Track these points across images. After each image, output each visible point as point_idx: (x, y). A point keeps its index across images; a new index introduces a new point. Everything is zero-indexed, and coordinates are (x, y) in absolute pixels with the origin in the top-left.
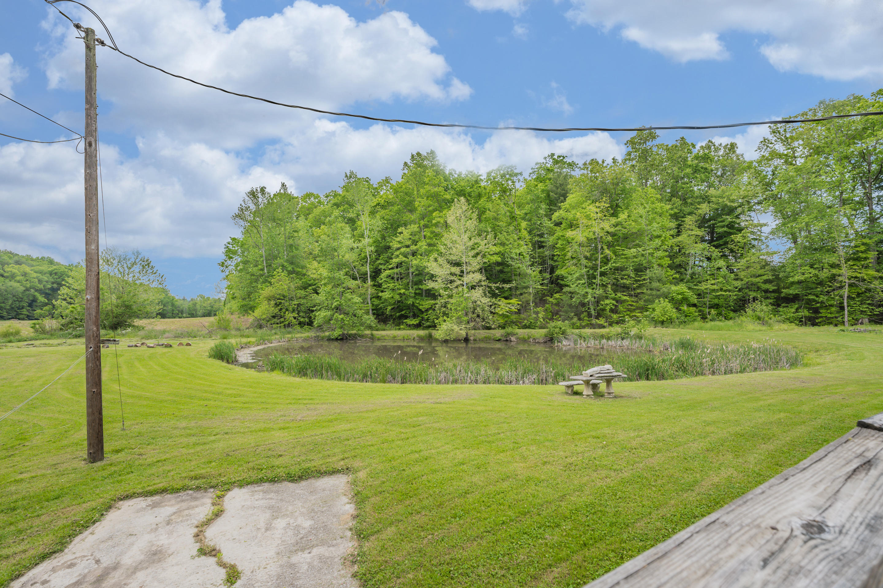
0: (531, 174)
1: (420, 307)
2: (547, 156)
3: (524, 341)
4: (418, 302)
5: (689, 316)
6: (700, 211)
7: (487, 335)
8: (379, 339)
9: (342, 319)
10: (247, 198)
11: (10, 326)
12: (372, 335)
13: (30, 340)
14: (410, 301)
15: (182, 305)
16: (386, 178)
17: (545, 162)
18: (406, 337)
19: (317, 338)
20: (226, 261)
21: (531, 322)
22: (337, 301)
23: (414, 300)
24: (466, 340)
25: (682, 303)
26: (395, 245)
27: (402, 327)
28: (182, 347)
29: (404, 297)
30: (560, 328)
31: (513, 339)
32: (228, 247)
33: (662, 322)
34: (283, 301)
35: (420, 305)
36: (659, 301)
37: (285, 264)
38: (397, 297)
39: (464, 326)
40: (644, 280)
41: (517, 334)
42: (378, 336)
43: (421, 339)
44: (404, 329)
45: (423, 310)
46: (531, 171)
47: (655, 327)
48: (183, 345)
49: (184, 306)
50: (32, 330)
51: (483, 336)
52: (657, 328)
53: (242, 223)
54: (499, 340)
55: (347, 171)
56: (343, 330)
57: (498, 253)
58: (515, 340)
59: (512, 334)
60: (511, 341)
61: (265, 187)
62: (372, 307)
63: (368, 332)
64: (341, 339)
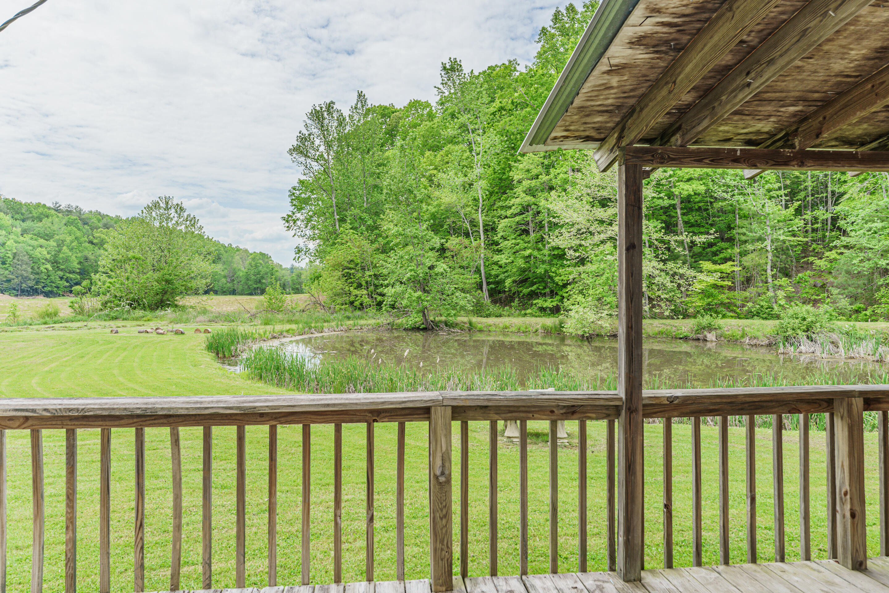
1: (557, 279)
3: (733, 341)
4: (553, 269)
7: (662, 328)
8: (481, 331)
9: (419, 298)
10: (309, 122)
11: (49, 305)
12: (471, 323)
13: (66, 322)
14: (540, 270)
15: (283, 276)
16: (510, 62)
18: (523, 329)
19: (392, 327)
20: (294, 214)
21: (762, 306)
22: (411, 270)
23: (548, 268)
26: (516, 175)
27: (529, 311)
28: (199, 334)
29: (532, 260)
30: (804, 319)
31: (711, 336)
32: (294, 194)
34: (353, 271)
35: (557, 275)
37: (364, 215)
38: (520, 263)
39: (606, 312)
41: (719, 328)
42: (479, 326)
43: (548, 332)
44: (532, 315)
45: (561, 283)
48: (201, 332)
49: (285, 278)
50: (71, 310)
51: (657, 330)
53: (302, 159)
54: (686, 339)
55: (446, 61)
56: (424, 315)
57: (700, 179)
58: (714, 339)
59: (710, 328)
60: (705, 340)
61: (333, 103)
62: (487, 278)
63: (465, 319)
64: (425, 329)
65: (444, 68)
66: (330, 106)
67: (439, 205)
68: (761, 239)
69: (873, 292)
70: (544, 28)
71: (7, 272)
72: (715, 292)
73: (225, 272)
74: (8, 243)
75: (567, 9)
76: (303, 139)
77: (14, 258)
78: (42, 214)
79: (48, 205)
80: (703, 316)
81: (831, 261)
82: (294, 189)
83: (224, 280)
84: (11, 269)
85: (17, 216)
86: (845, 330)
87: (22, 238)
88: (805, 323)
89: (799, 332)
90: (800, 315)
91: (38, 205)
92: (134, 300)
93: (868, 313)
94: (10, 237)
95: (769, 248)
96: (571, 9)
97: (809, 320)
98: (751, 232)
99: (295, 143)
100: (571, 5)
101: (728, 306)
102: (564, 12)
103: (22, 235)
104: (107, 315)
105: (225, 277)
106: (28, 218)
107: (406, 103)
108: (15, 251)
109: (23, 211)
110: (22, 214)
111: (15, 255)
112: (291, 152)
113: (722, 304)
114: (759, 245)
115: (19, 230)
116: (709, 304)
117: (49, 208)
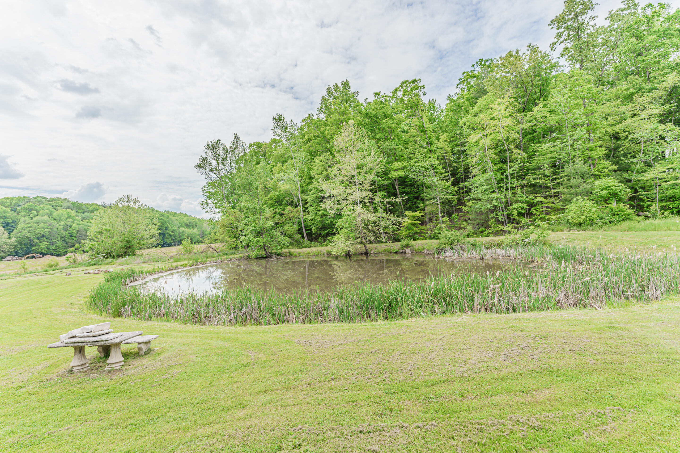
0: (458, 85)
2: (475, 63)
3: (419, 252)
5: (618, 215)
6: (665, 84)
7: (386, 248)
8: (296, 256)
10: (206, 150)
11: (51, 260)
12: (290, 253)
17: (473, 69)
18: (316, 254)
20: (206, 200)
21: (436, 233)
24: (366, 254)
25: (609, 199)
30: (450, 238)
31: (408, 251)
32: (204, 190)
33: (580, 224)
36: (577, 200)
40: (562, 177)
41: (412, 246)
42: (295, 254)
46: (458, 82)
47: (570, 231)
50: (67, 262)
51: (383, 249)
52: (572, 232)
53: (203, 171)
54: (396, 253)
55: (275, 115)
56: (265, 250)
57: (402, 169)
58: (410, 252)
59: (408, 246)
60: (405, 253)
61: (219, 140)
62: (305, 227)
63: (287, 250)
64: (266, 258)
65: (274, 119)
66: (218, 142)
67: (280, 191)
68: (434, 198)
69: (487, 222)
70: (323, 97)
71: (73, 241)
72: (413, 227)
73: (199, 233)
74: (74, 225)
75: (334, 86)
76: (204, 160)
77: (77, 233)
78: (94, 208)
79: (98, 204)
80: (404, 240)
81: (470, 207)
82: (204, 187)
83: (198, 237)
84: (76, 239)
85: (79, 211)
86: (471, 242)
87: (82, 222)
88: (450, 240)
89: (447, 245)
90: (448, 237)
91: (93, 204)
92: (107, 254)
93: (486, 232)
94: (75, 222)
95: (439, 203)
96: (336, 86)
97: (452, 239)
98: (429, 195)
99: (199, 162)
100: (336, 84)
101: (420, 234)
102: (333, 88)
103: (82, 220)
104: (89, 263)
105: (199, 235)
106: (86, 211)
107: (270, 141)
108: (78, 229)
109: (83, 208)
110: (83, 209)
111: (78, 232)
112: (196, 167)
113: (417, 233)
114: (433, 201)
115: (80, 218)
116: (409, 234)
117: (100, 205)
